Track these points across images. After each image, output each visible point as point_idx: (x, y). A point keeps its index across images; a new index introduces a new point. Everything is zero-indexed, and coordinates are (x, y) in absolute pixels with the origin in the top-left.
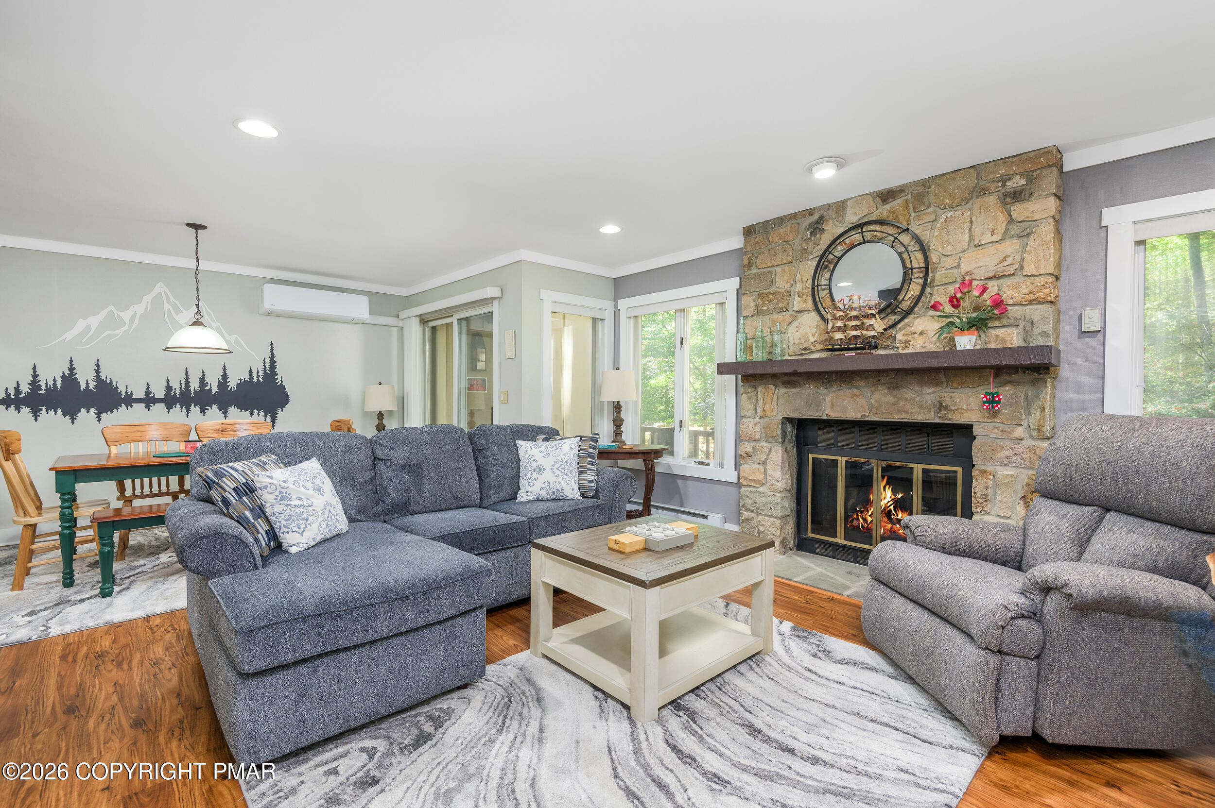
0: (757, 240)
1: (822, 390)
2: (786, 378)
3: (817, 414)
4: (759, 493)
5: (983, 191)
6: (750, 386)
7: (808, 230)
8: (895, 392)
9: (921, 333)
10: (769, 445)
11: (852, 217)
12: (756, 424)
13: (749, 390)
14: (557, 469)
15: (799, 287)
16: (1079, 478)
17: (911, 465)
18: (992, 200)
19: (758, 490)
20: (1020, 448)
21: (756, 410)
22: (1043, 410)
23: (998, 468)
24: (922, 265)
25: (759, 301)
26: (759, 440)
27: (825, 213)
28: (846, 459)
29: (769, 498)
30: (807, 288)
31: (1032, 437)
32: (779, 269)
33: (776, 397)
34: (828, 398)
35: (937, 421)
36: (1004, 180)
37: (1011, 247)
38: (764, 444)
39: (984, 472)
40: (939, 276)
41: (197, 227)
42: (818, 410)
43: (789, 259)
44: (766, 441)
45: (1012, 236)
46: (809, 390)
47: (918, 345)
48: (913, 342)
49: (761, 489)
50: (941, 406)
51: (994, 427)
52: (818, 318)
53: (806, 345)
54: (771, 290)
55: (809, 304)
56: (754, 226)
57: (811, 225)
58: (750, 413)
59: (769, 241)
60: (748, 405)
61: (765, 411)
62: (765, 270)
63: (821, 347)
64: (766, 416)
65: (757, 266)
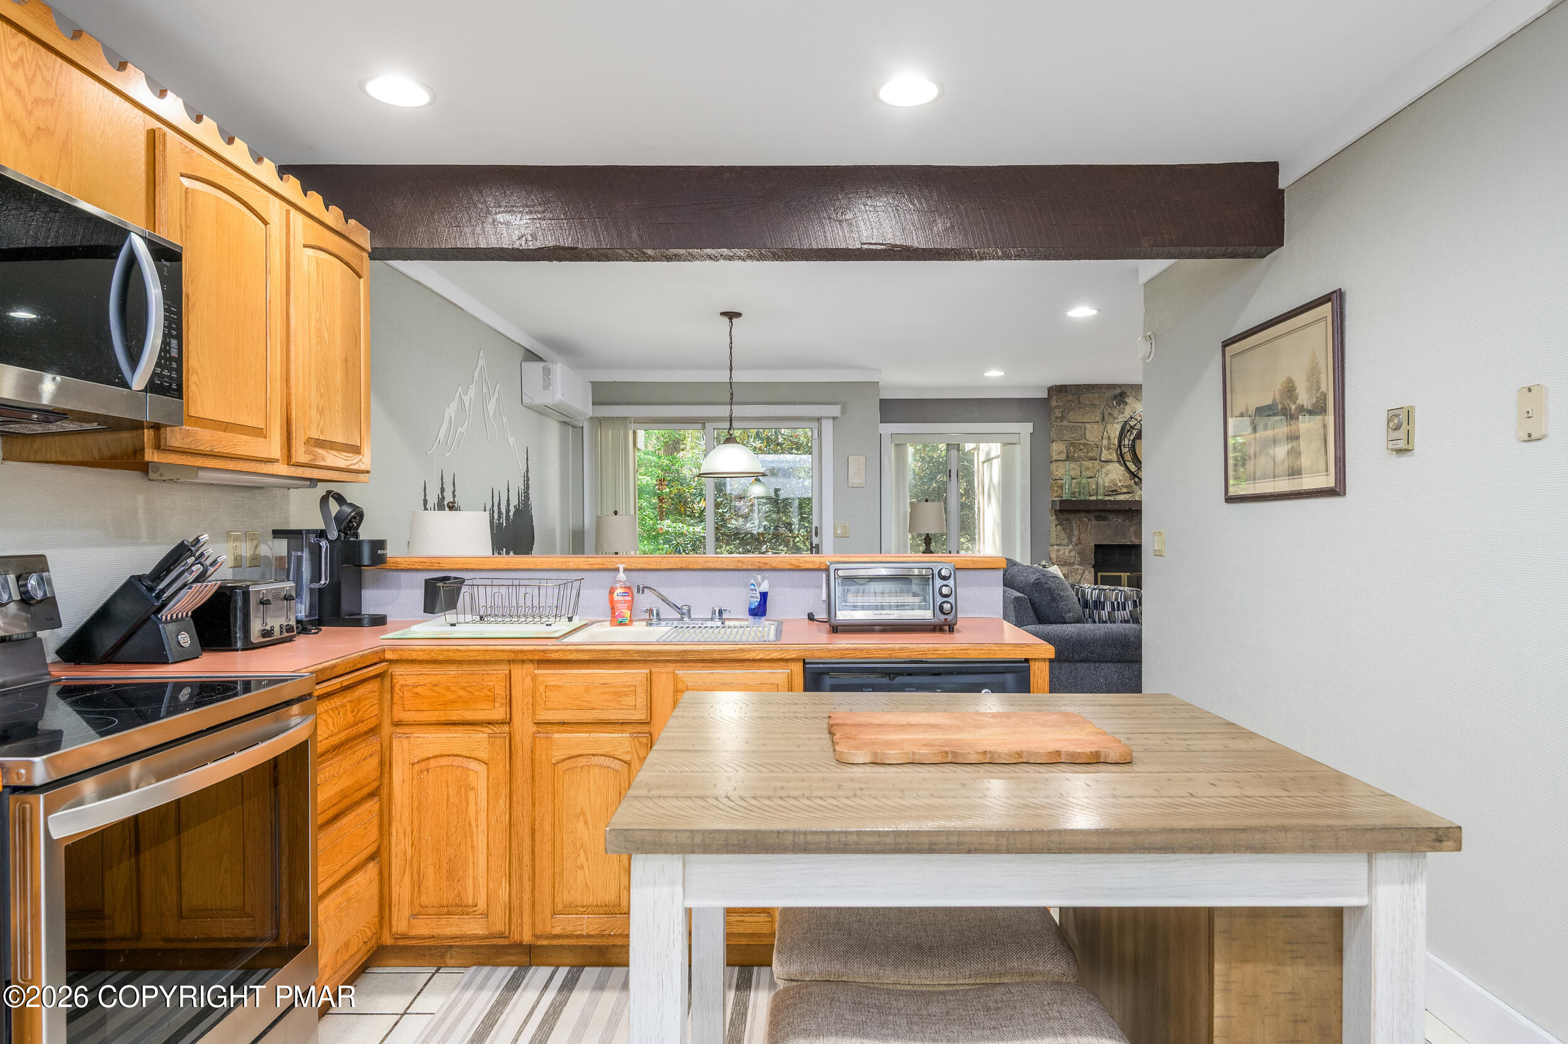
0: (1063, 397)
1: (1127, 523)
2: (1098, 514)
3: (1124, 541)
6: (1064, 519)
7: (1114, 400)
10: (1083, 567)
12: (1071, 551)
13: (1065, 522)
15: (1105, 442)
21: (1070, 539)
25: (1071, 448)
26: (1073, 564)
27: (1126, 391)
28: (1129, 574)
30: (1114, 444)
32: (1088, 426)
33: (1089, 528)
34: (1132, 529)
38: (1076, 567)
41: (731, 315)
42: (1125, 538)
43: (1097, 419)
44: (1080, 564)
46: (1117, 522)
53: (1114, 488)
54: (1082, 442)
55: (1114, 457)
56: (1066, 386)
57: (1115, 397)
58: (1065, 542)
59: (1079, 402)
60: (1063, 535)
61: (1079, 539)
62: (1075, 424)
63: (1125, 490)
64: (1080, 543)
65: (1068, 420)
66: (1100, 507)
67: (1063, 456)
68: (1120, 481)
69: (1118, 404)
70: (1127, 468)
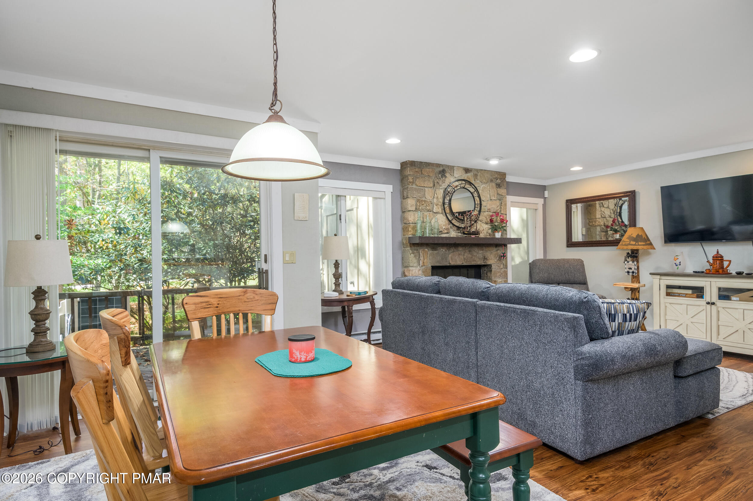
0: (416, 170)
1: (447, 252)
2: (433, 246)
5: (492, 181)
6: (415, 249)
7: (439, 174)
8: (470, 253)
9: (482, 230)
11: (456, 175)
12: (419, 270)
13: (415, 252)
15: (435, 200)
18: (494, 184)
20: (502, 272)
21: (419, 262)
22: (506, 259)
23: (498, 279)
24: (479, 203)
25: (418, 203)
27: (445, 169)
30: (440, 202)
31: (504, 268)
32: (426, 189)
33: (428, 255)
34: (450, 256)
35: (483, 264)
36: (496, 179)
37: (498, 202)
40: (483, 208)
42: (447, 262)
43: (431, 185)
45: (498, 199)
46: (442, 251)
50: (485, 258)
51: (497, 265)
52: (445, 218)
53: (441, 230)
54: (424, 199)
55: (440, 210)
56: (414, 162)
57: (440, 172)
58: (416, 264)
59: (422, 173)
60: (415, 260)
61: (424, 263)
62: (420, 187)
63: (446, 231)
64: (424, 265)
65: (416, 184)
66: (434, 242)
67: (414, 208)
68: (444, 225)
69: (442, 177)
70: (447, 217)
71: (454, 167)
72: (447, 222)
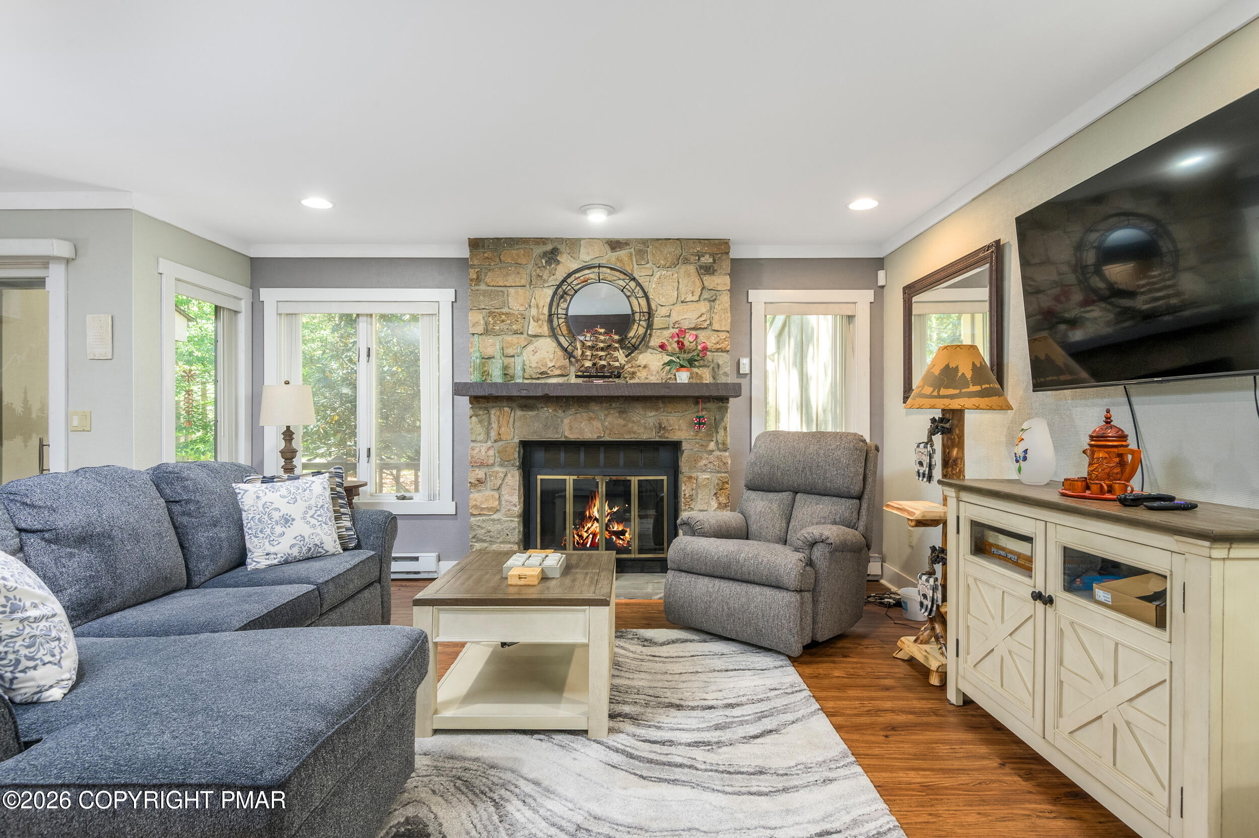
0: (486, 255)
1: (560, 413)
2: (523, 402)
3: (556, 436)
4: (493, 520)
5: (686, 261)
6: (480, 408)
7: (543, 258)
8: (624, 416)
9: (645, 367)
10: (504, 470)
11: (586, 256)
12: (489, 449)
13: (481, 413)
14: (312, 517)
15: (534, 311)
16: (779, 474)
17: (628, 478)
18: (692, 268)
19: (492, 517)
20: (712, 458)
21: (488, 434)
22: (725, 429)
23: (699, 474)
24: (645, 310)
25: (490, 319)
26: (493, 465)
27: (559, 247)
28: (575, 477)
29: (506, 524)
30: (543, 314)
31: (719, 449)
32: (512, 290)
33: (511, 420)
34: (566, 421)
35: (657, 439)
36: (700, 256)
37: (704, 307)
38: (497, 469)
39: (690, 478)
40: (657, 322)
42: (557, 433)
43: (523, 282)
44: (501, 465)
45: (705, 299)
46: (547, 412)
47: (642, 377)
48: (638, 374)
49: (495, 517)
50: (660, 427)
51: (696, 443)
52: (555, 344)
53: (544, 369)
54: (504, 310)
55: (545, 329)
56: (483, 240)
57: (545, 254)
58: (481, 437)
59: (500, 260)
60: (479, 429)
61: (499, 434)
62: (496, 288)
63: (558, 372)
64: (501, 440)
65: (486, 283)
66: (524, 393)
67: (480, 329)
68: (551, 361)
69: (549, 263)
70: (560, 344)
71: (579, 240)
72: (560, 353)
